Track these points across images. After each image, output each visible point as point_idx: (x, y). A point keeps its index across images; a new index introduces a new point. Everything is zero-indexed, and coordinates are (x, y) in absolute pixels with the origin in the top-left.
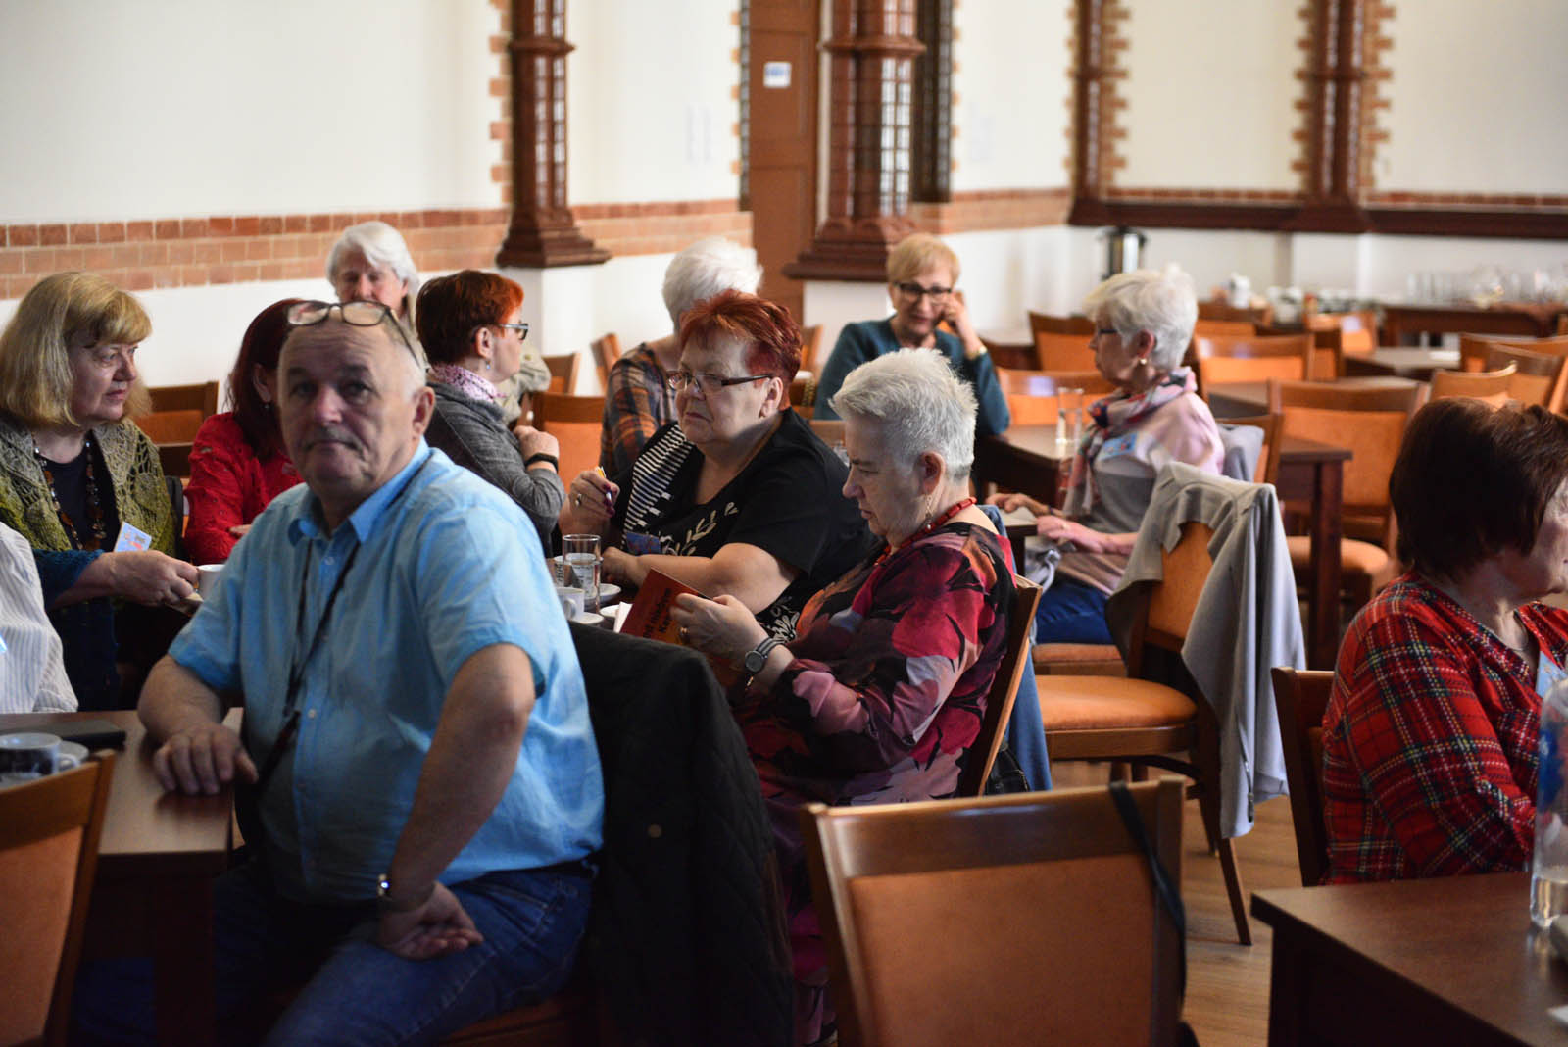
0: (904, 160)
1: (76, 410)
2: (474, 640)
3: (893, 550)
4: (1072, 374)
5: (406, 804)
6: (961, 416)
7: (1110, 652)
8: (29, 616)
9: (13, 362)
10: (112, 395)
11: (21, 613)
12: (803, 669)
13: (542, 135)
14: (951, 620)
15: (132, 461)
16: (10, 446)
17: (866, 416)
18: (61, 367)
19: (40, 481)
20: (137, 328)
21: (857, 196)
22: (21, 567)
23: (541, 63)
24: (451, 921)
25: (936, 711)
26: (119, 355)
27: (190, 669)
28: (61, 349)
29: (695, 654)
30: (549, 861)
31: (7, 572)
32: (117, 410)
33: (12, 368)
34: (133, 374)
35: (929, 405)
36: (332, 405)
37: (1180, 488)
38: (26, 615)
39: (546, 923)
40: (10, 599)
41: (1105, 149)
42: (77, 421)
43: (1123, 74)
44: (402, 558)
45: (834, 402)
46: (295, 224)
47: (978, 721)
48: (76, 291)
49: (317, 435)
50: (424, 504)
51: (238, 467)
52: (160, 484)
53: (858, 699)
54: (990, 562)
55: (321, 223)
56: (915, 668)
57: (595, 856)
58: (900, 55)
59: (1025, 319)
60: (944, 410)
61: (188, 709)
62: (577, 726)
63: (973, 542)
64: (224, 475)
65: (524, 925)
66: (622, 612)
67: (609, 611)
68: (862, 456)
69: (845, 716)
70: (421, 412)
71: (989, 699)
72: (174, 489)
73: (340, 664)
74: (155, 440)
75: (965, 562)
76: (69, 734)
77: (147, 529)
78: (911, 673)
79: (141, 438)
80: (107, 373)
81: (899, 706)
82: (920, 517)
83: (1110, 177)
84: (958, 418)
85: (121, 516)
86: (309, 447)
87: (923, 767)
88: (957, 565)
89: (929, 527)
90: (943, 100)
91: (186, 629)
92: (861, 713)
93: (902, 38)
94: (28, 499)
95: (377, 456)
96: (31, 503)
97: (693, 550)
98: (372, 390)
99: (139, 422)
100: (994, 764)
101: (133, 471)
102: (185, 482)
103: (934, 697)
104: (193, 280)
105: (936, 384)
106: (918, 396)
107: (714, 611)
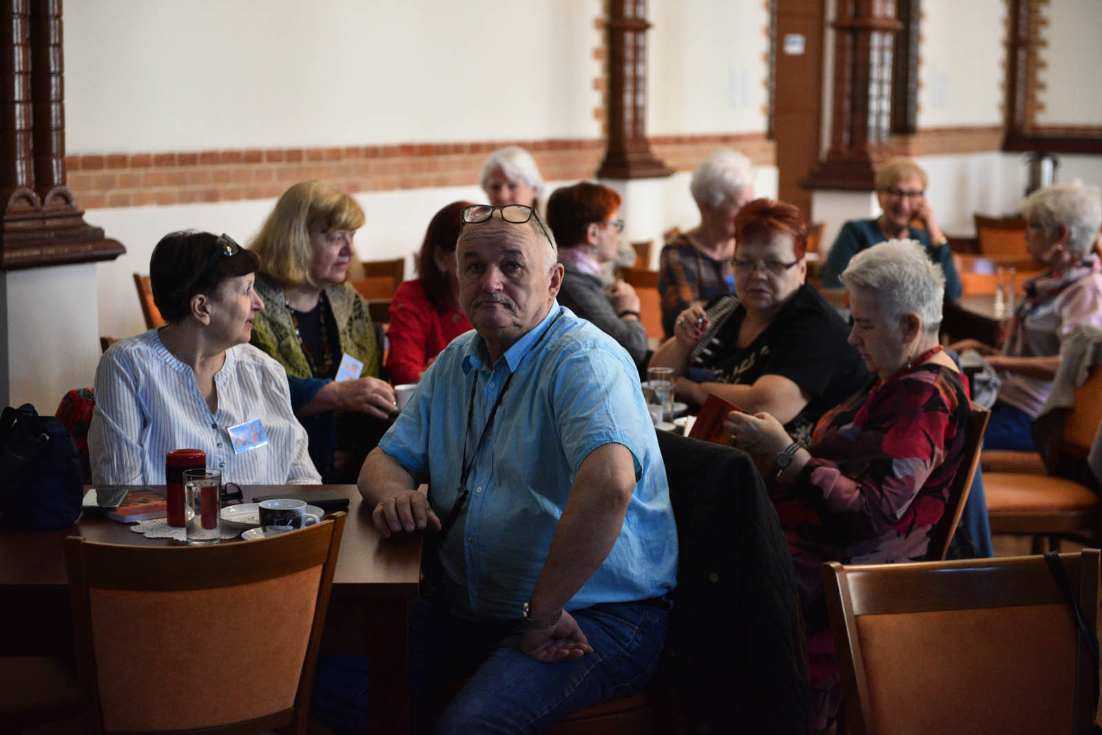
0: (886, 105)
1: (314, 274)
2: (594, 441)
3: (883, 382)
4: (1007, 258)
5: (543, 553)
6: (933, 286)
7: (1034, 458)
8: (283, 417)
9: (272, 242)
10: (338, 265)
11: (277, 415)
12: (818, 466)
13: (629, 87)
14: (925, 433)
15: (350, 312)
16: (268, 300)
17: (865, 288)
18: (305, 246)
19: (289, 323)
20: (356, 220)
21: (852, 132)
22: (279, 385)
23: (629, 37)
24: (571, 637)
25: (913, 498)
26: (344, 238)
27: (392, 456)
28: (305, 232)
29: (744, 454)
30: (640, 597)
31: (269, 388)
32: (341, 276)
33: (272, 246)
34: (353, 250)
35: (911, 280)
36: (497, 278)
37: (1088, 341)
38: (281, 417)
39: (636, 640)
40: (270, 405)
41: (1029, 97)
42: (314, 281)
43: (1043, 44)
44: (544, 384)
45: (842, 277)
46: (457, 149)
47: (943, 504)
48: (316, 193)
49: (484, 297)
50: (559, 346)
51: (422, 317)
52: (368, 328)
53: (857, 488)
54: (953, 392)
55: (475, 148)
56: (899, 467)
57: (672, 593)
58: (884, 30)
59: (970, 219)
60: (921, 283)
61: (393, 484)
62: (661, 503)
63: (941, 377)
64: (414, 323)
65: (622, 641)
66: (689, 422)
67: (680, 421)
68: (862, 315)
69: (848, 499)
70: (554, 280)
71: (951, 489)
72: (378, 332)
73: (499, 457)
74: (366, 297)
75: (936, 391)
76: (310, 500)
77: (360, 359)
78: (896, 470)
79: (357, 297)
80: (335, 250)
81: (887, 494)
82: (904, 359)
83: (1032, 117)
84: (931, 289)
85: (343, 349)
86: (477, 306)
87: (903, 537)
88: (929, 394)
89: (910, 366)
90: (912, 62)
91: (391, 430)
92: (859, 497)
93: (886, 18)
94: (281, 336)
95: (525, 312)
96: (283, 339)
97: (738, 380)
98: (523, 267)
99: (356, 285)
100: (954, 537)
101: (351, 319)
102: (386, 327)
103: (912, 486)
104: (389, 187)
105: (916, 265)
106: (903, 273)
107: (754, 423)
